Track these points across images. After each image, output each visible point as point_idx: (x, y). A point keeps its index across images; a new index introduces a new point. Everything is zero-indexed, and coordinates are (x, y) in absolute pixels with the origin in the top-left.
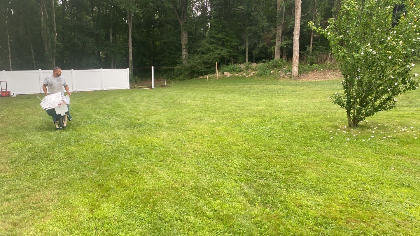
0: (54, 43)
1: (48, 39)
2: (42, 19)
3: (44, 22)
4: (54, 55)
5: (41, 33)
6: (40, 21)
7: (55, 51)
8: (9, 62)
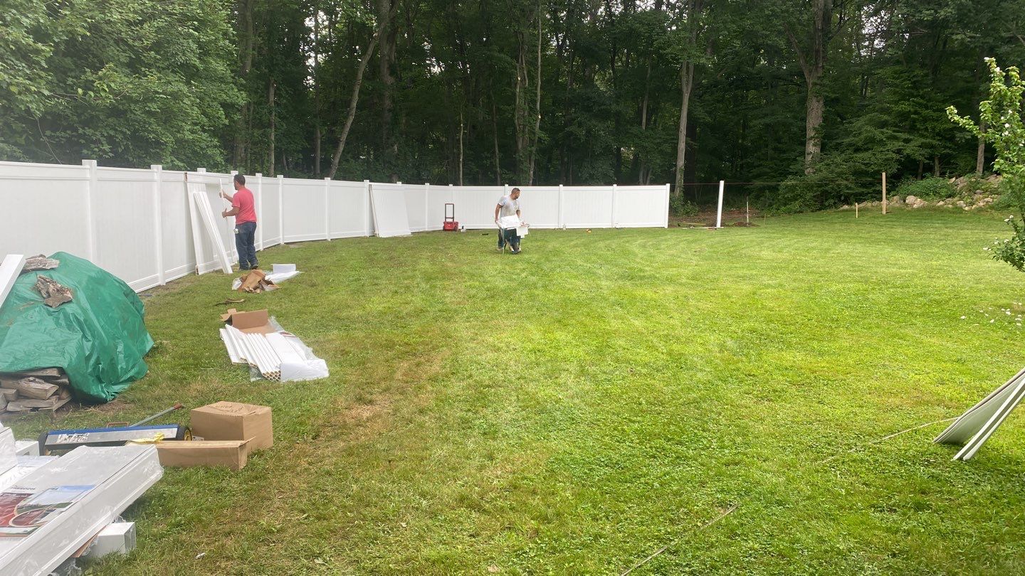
0: (534, 133)
1: (524, 126)
2: (518, 90)
3: (521, 94)
4: (533, 157)
5: (513, 115)
6: (514, 94)
7: (534, 149)
8: (459, 170)
